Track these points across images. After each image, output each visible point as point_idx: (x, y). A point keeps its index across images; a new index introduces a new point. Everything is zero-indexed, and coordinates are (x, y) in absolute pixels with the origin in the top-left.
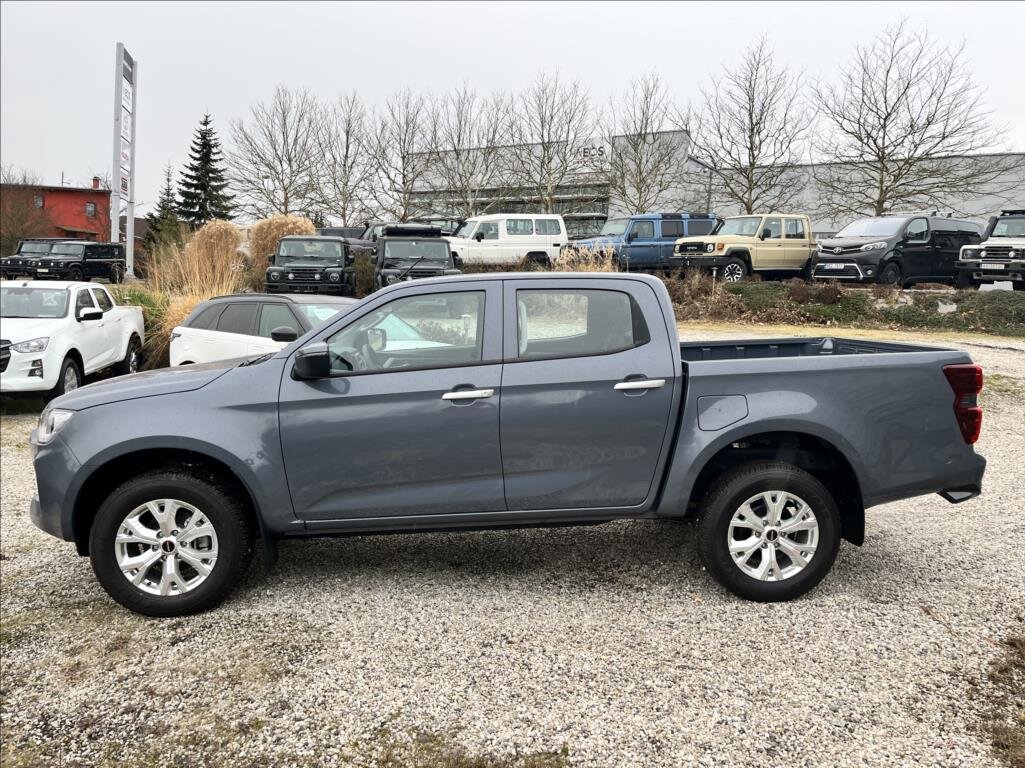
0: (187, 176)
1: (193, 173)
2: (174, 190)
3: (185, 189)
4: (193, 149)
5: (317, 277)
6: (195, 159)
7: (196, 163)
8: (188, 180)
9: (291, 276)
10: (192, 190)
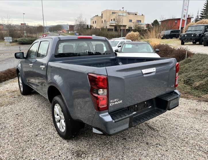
0: (202, 12)
1: (204, 11)
2: (199, 16)
3: (201, 15)
4: (205, 5)
5: (192, 35)
6: (205, 7)
7: (205, 8)
8: (203, 13)
9: (186, 36)
10: (203, 15)
